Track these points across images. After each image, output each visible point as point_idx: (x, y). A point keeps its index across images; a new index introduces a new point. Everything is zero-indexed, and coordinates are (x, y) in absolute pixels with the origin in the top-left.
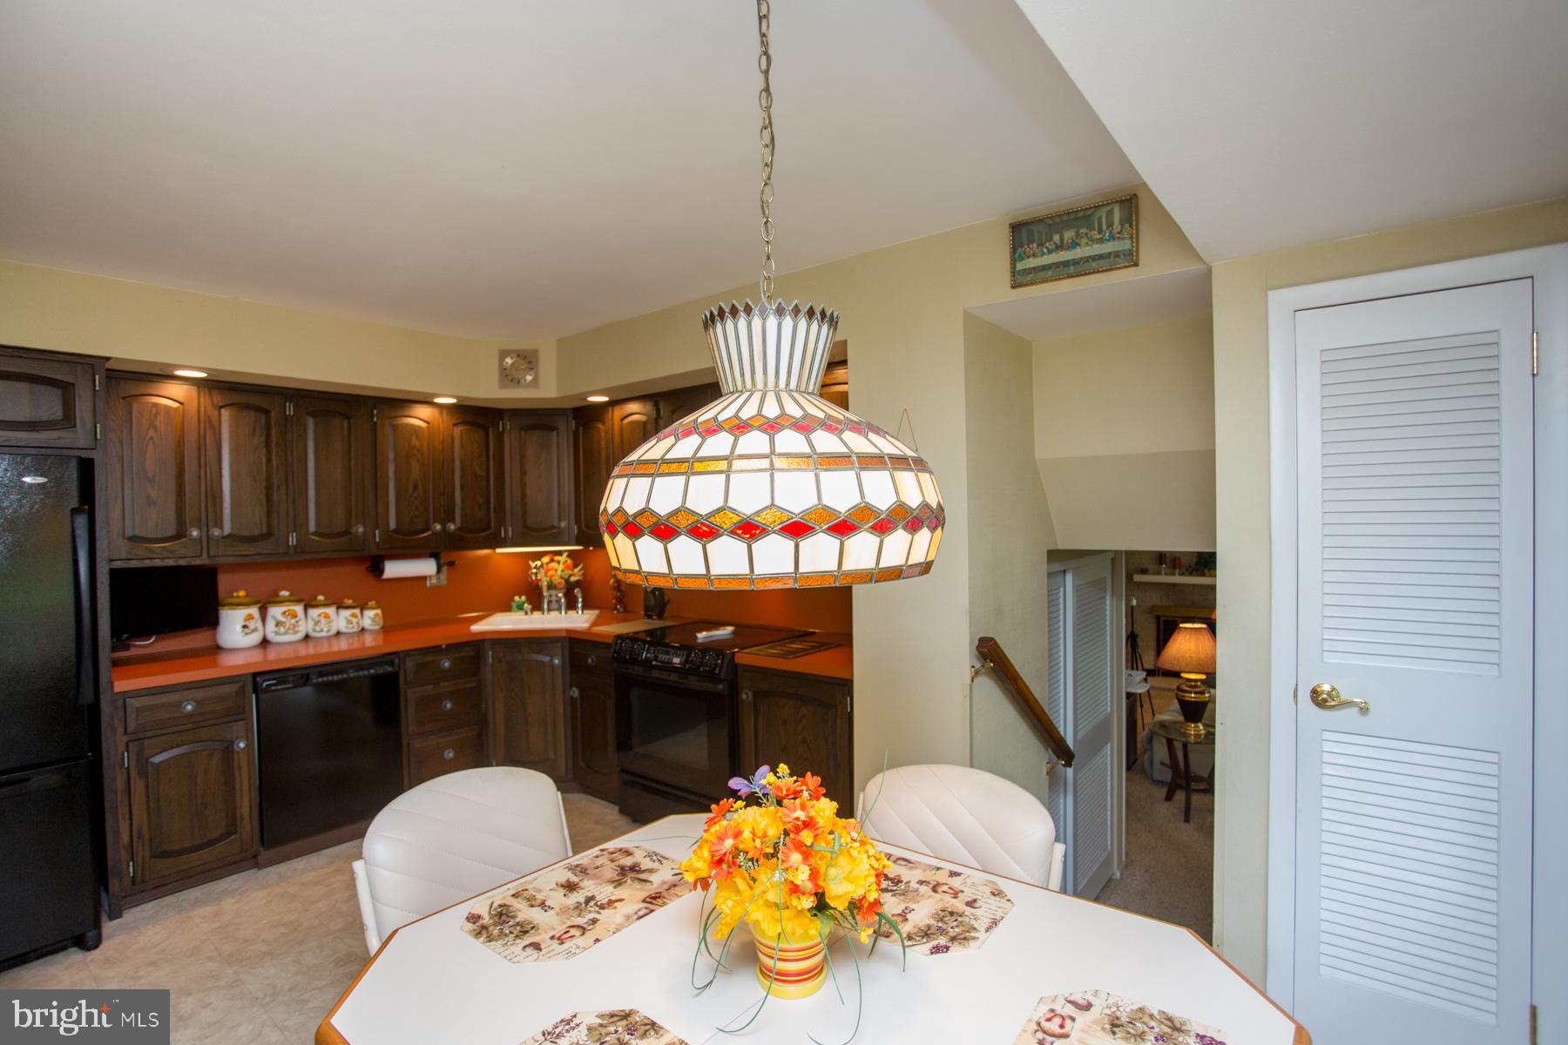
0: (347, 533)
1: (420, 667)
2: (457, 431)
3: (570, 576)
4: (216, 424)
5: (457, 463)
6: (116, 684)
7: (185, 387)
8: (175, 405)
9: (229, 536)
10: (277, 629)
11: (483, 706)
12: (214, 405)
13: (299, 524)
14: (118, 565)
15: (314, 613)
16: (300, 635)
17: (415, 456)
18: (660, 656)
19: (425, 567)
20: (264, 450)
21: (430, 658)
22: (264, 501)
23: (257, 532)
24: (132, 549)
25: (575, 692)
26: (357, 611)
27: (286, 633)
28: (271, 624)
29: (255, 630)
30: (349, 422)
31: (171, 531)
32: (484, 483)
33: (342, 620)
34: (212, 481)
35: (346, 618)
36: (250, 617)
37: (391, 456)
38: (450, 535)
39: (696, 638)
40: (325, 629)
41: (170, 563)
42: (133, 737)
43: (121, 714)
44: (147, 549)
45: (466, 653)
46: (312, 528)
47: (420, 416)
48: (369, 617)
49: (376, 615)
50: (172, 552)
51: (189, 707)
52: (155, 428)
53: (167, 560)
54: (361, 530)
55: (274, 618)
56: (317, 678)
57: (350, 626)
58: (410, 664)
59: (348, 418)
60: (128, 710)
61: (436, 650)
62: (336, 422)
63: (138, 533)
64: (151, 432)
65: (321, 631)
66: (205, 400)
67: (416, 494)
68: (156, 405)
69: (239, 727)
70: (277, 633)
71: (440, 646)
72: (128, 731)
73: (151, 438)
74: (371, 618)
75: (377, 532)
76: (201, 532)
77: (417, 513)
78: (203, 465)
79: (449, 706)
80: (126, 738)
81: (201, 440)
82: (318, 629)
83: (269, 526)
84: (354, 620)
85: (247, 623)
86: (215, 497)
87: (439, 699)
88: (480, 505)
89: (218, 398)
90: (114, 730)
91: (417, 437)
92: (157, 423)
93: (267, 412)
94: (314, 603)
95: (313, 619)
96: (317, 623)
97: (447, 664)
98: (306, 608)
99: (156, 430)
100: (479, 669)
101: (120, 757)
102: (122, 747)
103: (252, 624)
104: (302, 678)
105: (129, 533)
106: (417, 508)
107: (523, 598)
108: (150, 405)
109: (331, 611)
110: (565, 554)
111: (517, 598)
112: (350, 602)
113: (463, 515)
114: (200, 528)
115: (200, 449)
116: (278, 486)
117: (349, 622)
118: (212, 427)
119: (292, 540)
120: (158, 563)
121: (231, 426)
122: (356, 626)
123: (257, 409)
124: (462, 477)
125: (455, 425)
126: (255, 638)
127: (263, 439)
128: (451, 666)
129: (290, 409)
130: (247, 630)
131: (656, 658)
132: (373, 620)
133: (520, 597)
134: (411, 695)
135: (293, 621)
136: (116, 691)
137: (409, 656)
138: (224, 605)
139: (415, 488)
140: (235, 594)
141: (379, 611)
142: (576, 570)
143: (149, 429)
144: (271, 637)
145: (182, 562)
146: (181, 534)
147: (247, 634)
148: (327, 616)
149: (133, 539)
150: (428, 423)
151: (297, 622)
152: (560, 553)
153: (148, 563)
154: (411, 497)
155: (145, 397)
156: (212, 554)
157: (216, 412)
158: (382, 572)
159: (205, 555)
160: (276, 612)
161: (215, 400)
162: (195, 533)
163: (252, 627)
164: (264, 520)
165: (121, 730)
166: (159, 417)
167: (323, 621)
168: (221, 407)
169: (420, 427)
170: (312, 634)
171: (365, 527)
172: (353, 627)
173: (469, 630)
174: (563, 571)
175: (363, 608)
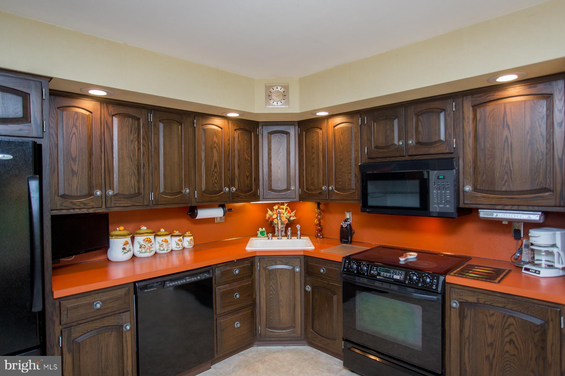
0: (180, 192)
1: (223, 274)
2: (236, 134)
3: (290, 217)
4: (110, 125)
5: (236, 152)
6: (55, 292)
7: (93, 102)
8: (88, 113)
9: (117, 194)
10: (141, 250)
11: (254, 295)
12: (109, 114)
13: (155, 188)
14: (56, 213)
15: (159, 239)
16: (153, 253)
17: (215, 147)
18: (382, 273)
19: (217, 213)
20: (136, 143)
21: (228, 268)
22: (136, 173)
23: (132, 192)
24: (63, 203)
25: (309, 288)
26: (181, 238)
27: (145, 252)
28: (137, 246)
29: (130, 250)
30: (181, 127)
31: (85, 192)
32: (249, 164)
33: (173, 243)
34: (108, 160)
35: (176, 242)
36: (126, 243)
37: (203, 147)
38: (233, 194)
39: (399, 260)
40: (166, 249)
41: (85, 211)
42: (64, 326)
43: (58, 312)
44: (71, 202)
45: (247, 264)
46: (162, 190)
47: (216, 124)
48: (188, 241)
49: (191, 240)
50: (85, 204)
51: (98, 306)
52: (76, 127)
53: (82, 210)
54: (188, 191)
55: (139, 243)
56: (169, 283)
57: (178, 246)
58: (218, 272)
59: (181, 124)
60: (62, 309)
61: (231, 263)
62: (175, 126)
63: (67, 193)
64: (74, 130)
65: (164, 250)
66: (105, 111)
67: (216, 170)
68: (77, 113)
69: (126, 316)
70: (141, 252)
71: (233, 261)
72: (62, 323)
73: (74, 133)
74: (187, 242)
75: (196, 192)
76: (102, 192)
77: (216, 181)
78: (103, 150)
79: (238, 296)
80: (61, 327)
81: (102, 134)
82: (162, 249)
83: (139, 189)
84: (180, 243)
85: (125, 247)
86: (109, 170)
87: (232, 292)
88: (247, 177)
89: (111, 109)
90: (54, 322)
91: (216, 136)
92: (78, 124)
93: (138, 119)
94: (159, 233)
95: (159, 243)
96: (161, 245)
97: (237, 272)
98: (155, 236)
99: (77, 129)
100: (252, 274)
101: (57, 339)
102: (58, 333)
103: (127, 247)
104: (161, 284)
105: (61, 192)
106: (216, 178)
107: (264, 229)
108: (73, 113)
109: (168, 238)
110: (286, 205)
111: (260, 229)
112: (177, 233)
113: (239, 182)
114: (101, 190)
115: (102, 141)
116: (144, 165)
117: (178, 244)
118: (108, 127)
119: (152, 197)
120: (78, 211)
121: (119, 127)
122: (181, 247)
123: (133, 117)
124: (239, 160)
125: (235, 130)
126: (128, 256)
127: (136, 135)
128: (239, 272)
129: (151, 118)
130: (125, 251)
131: (379, 274)
132: (189, 243)
133: (262, 229)
134: (218, 290)
135: (149, 245)
136: (54, 298)
137: (217, 267)
138: (112, 236)
139: (215, 166)
140: (118, 229)
141: (192, 238)
142: (292, 214)
143: (73, 127)
144: (138, 254)
145: (91, 211)
146: (90, 194)
147: (125, 253)
148: (166, 241)
149: (64, 196)
150: (222, 128)
151: (151, 245)
152: (283, 204)
153: (72, 212)
154: (213, 171)
155: (70, 108)
156: (108, 206)
157: (111, 118)
158: (196, 215)
159: (104, 207)
160: (139, 239)
161: (110, 111)
162: (99, 193)
163: (127, 249)
164: (136, 184)
165: (57, 322)
166: (78, 121)
167: (164, 243)
168: (113, 115)
169: (217, 130)
170: (158, 252)
171: (189, 189)
172: (180, 247)
173: (245, 250)
174: (287, 214)
175: (183, 235)
